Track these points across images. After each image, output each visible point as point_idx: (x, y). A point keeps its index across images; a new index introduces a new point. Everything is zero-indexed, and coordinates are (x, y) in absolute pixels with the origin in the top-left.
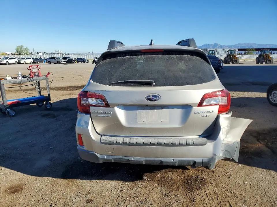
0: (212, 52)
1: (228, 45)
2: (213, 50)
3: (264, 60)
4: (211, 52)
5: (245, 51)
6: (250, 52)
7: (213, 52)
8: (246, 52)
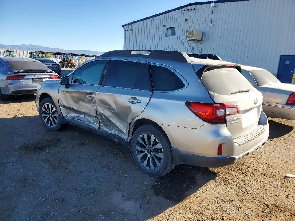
0: (10, 53)
1: (11, 45)
2: (11, 51)
3: (69, 64)
4: (8, 53)
5: (42, 54)
6: (48, 55)
7: (12, 53)
8: (44, 55)
